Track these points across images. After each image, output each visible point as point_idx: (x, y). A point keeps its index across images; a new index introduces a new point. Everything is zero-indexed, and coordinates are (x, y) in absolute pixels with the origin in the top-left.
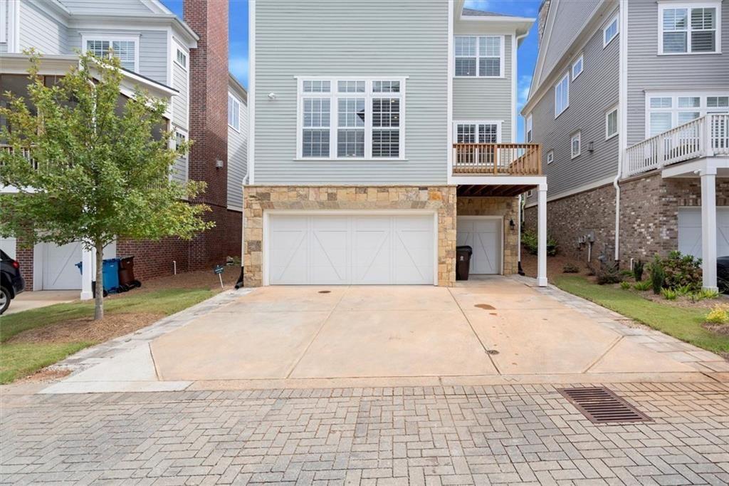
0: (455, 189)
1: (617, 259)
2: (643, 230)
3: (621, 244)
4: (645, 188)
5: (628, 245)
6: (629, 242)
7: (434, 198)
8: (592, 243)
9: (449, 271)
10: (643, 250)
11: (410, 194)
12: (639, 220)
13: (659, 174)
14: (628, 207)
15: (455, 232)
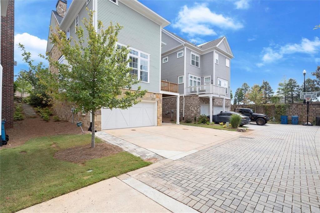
0: (162, 95)
1: (183, 117)
2: (193, 109)
3: (185, 113)
4: (194, 99)
5: (188, 113)
6: (188, 112)
7: (157, 97)
8: (173, 113)
9: (160, 121)
10: (193, 114)
11: (151, 95)
12: (191, 107)
13: (198, 96)
14: (187, 103)
15: (162, 108)
